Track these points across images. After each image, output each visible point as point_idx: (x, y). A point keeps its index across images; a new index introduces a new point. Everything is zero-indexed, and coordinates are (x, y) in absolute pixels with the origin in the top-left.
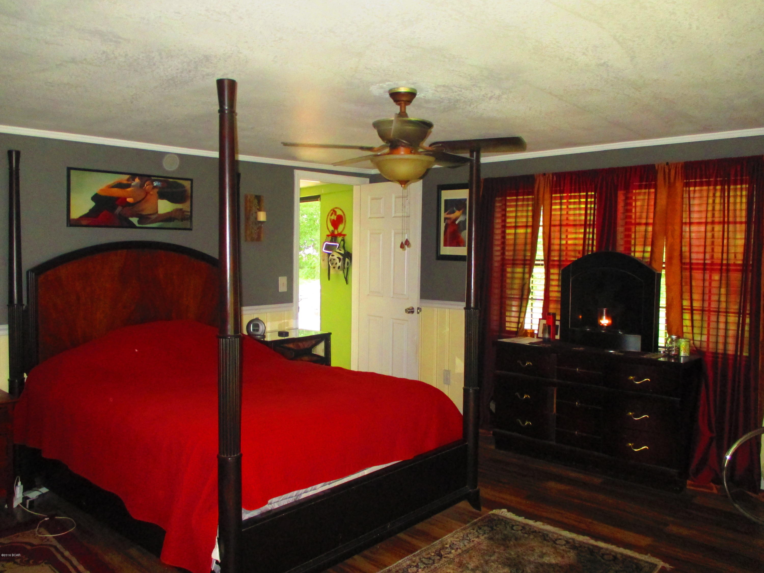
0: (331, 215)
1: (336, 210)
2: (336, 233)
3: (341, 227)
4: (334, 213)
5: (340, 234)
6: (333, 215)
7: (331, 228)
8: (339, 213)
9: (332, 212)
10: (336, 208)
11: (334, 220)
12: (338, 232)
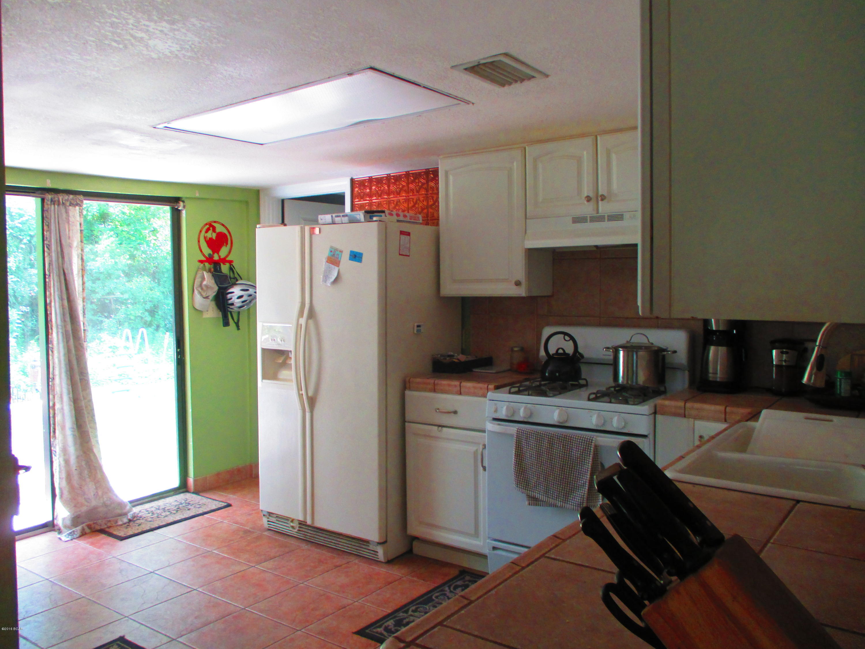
0: (207, 231)
1: (214, 224)
2: (216, 257)
3: (224, 252)
4: (211, 228)
5: (224, 261)
6: (210, 232)
7: (207, 251)
8: (219, 229)
9: (208, 226)
10: (215, 222)
11: (211, 239)
12: (219, 256)
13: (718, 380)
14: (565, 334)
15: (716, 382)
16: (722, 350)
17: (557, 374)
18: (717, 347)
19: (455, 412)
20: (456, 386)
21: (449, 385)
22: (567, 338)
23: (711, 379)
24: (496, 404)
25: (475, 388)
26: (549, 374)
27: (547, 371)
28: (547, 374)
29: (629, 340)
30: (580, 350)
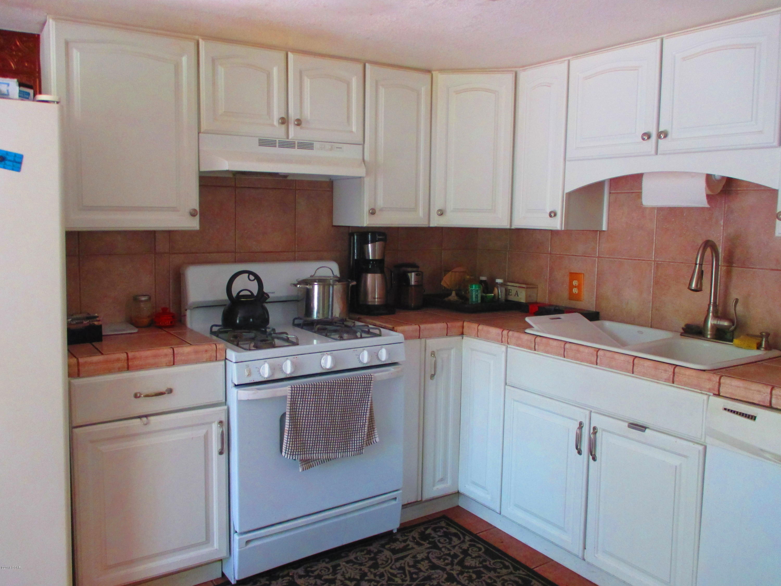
13: (376, 304)
14: (250, 273)
15: (374, 306)
16: (378, 276)
17: (251, 320)
18: (373, 274)
19: (170, 391)
20: (166, 355)
21: (155, 356)
22: (252, 277)
23: (370, 304)
24: (248, 366)
25: (196, 352)
26: (240, 321)
27: (238, 318)
28: (238, 321)
29: (313, 274)
30: (266, 290)
